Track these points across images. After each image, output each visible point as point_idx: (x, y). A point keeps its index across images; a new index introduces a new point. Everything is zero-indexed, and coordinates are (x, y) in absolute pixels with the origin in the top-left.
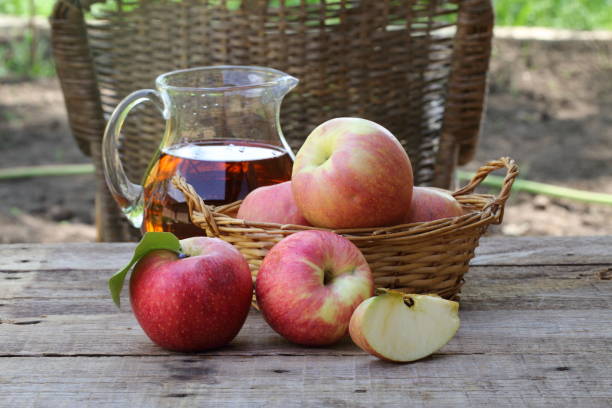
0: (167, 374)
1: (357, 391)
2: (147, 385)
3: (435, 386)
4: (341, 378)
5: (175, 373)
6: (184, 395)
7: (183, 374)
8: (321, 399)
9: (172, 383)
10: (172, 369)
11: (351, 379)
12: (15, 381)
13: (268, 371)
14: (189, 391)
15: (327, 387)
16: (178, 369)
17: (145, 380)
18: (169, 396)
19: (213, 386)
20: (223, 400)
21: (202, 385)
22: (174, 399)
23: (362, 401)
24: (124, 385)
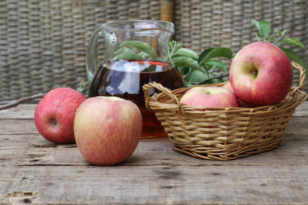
0: (157, 175)
1: (262, 185)
2: (148, 181)
3: (302, 183)
4: (250, 178)
5: (161, 175)
6: (170, 187)
7: (165, 175)
8: (244, 189)
9: (162, 180)
10: (159, 173)
11: (256, 178)
12: (77, 179)
13: (210, 174)
14: (172, 185)
15: (244, 183)
16: (162, 173)
17: (146, 178)
18: (162, 188)
19: (184, 182)
20: (192, 190)
21: (178, 182)
22: (166, 189)
23: (267, 191)
24: (135, 182)
